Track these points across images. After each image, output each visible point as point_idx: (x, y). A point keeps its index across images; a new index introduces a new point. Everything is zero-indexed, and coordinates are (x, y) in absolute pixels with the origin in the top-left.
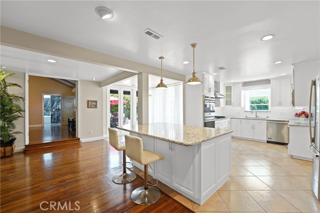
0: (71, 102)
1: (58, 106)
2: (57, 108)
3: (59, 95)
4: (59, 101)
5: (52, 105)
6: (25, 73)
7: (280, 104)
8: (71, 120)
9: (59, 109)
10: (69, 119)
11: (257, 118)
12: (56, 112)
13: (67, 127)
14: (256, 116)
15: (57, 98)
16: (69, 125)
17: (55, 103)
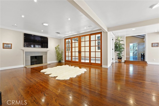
0: (143, 46)
1: (136, 48)
2: (136, 49)
3: (136, 43)
4: (136, 46)
5: (133, 48)
6: (124, 36)
8: (142, 54)
9: (137, 50)
10: (141, 54)
12: (135, 51)
13: (141, 58)
15: (136, 45)
16: (142, 57)
17: (135, 47)
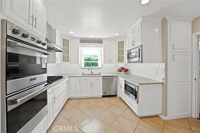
7: (110, 61)
11: (92, 75)
14: (92, 73)
